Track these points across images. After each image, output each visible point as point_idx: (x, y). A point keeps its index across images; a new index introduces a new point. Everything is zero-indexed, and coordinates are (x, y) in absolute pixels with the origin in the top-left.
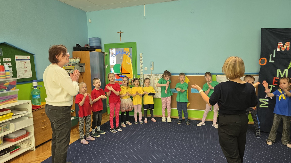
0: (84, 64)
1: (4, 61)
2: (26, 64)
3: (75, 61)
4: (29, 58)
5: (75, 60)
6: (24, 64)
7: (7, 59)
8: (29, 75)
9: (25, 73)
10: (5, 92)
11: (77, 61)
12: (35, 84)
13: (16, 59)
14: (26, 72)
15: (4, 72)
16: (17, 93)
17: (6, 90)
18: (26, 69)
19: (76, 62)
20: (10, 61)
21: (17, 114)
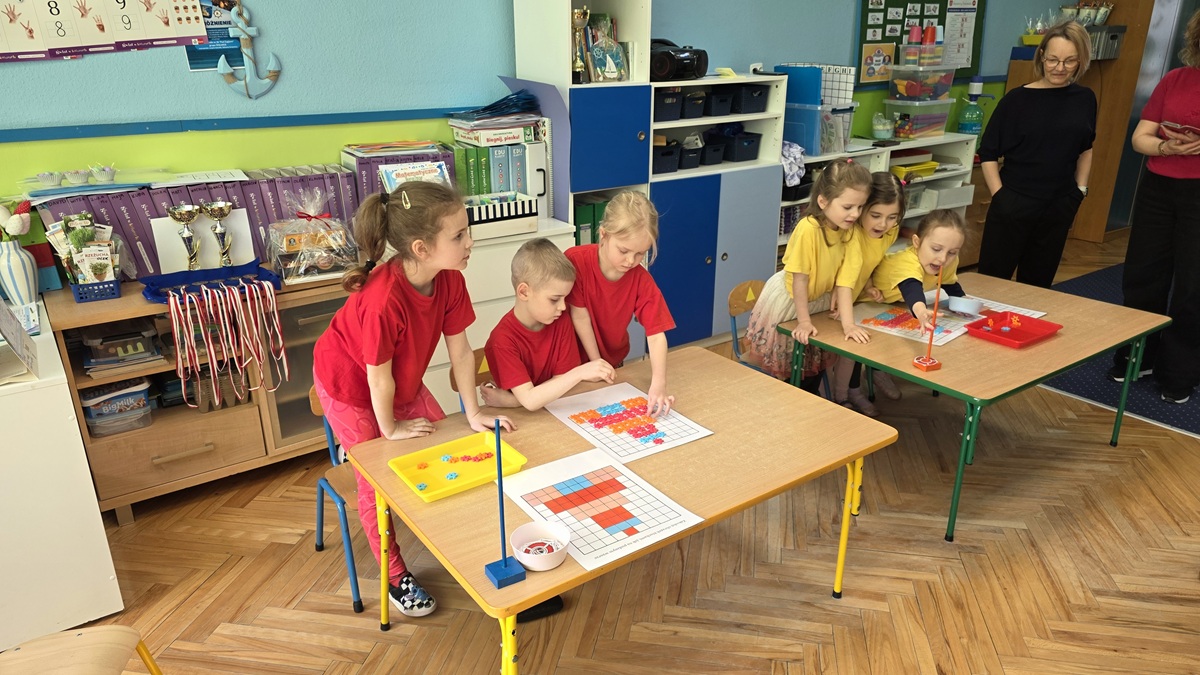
0: (1123, 29)
1: (926, 14)
2: (965, 24)
3: (1092, 16)
4: (976, 6)
5: (1093, 12)
6: (962, 25)
7: (932, 6)
8: (964, 60)
9: (959, 51)
10: (929, 102)
11: (1099, 17)
12: (976, 88)
13: (949, 6)
14: (961, 50)
15: (935, 45)
16: (947, 111)
17: (932, 98)
18: (962, 40)
19: (1096, 17)
20: (937, 13)
21: (944, 167)
